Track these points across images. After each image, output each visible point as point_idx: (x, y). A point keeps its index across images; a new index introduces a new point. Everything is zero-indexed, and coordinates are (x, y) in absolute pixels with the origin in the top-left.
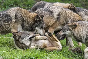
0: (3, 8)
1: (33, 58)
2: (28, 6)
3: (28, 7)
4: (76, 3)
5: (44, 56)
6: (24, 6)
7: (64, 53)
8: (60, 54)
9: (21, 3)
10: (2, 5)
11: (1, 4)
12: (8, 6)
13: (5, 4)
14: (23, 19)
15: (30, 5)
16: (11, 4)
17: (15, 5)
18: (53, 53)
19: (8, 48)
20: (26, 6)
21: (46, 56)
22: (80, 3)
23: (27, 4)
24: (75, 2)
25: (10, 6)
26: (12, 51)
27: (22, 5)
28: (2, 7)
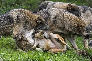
0: (4, 8)
1: (36, 60)
2: (31, 5)
3: (31, 7)
4: (83, 3)
5: (47, 58)
6: (26, 6)
7: (69, 55)
8: (65, 56)
9: (24, 2)
10: (3, 4)
11: (1, 3)
12: (9, 5)
13: (6, 3)
14: (26, 20)
15: (33, 4)
16: (13, 3)
17: (16, 4)
18: (57, 56)
19: (9, 50)
20: (28, 5)
21: (50, 58)
22: (87, 2)
23: (29, 3)
24: (81, 2)
25: (11, 5)
26: (13, 53)
27: (25, 4)
28: (3, 6)
